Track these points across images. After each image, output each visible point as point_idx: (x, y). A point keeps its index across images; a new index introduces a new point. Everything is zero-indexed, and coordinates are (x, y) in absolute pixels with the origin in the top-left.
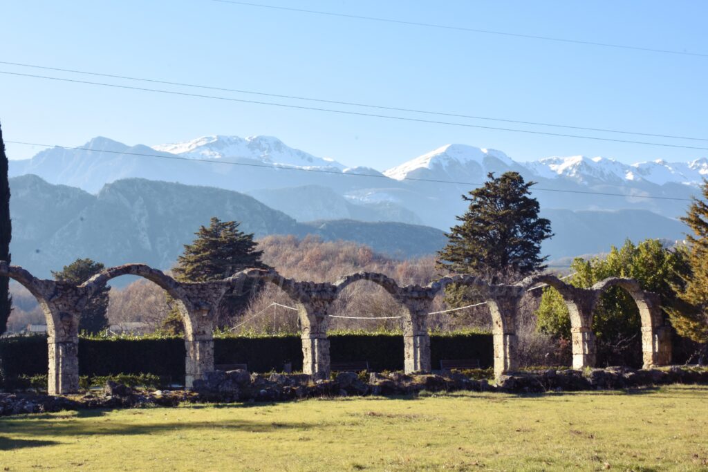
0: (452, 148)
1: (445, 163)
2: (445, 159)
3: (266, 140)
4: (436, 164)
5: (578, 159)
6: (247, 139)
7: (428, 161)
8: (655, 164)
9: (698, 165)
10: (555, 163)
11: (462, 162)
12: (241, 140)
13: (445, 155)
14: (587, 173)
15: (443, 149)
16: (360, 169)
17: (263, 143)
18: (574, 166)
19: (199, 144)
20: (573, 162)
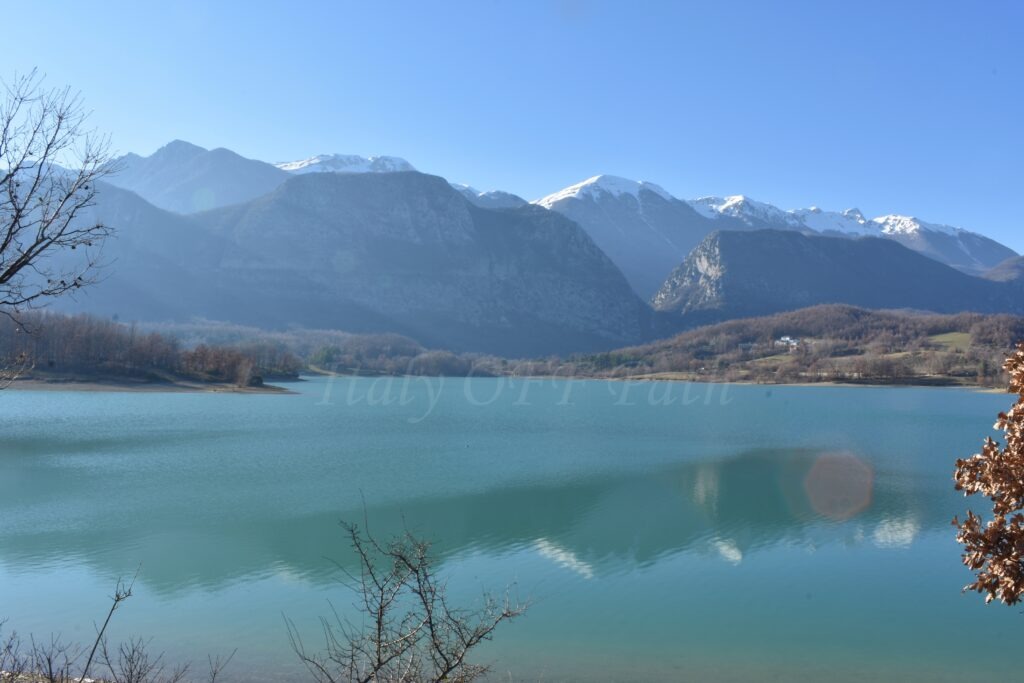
0: (603, 179)
1: (596, 195)
2: (595, 190)
3: (391, 161)
4: (586, 194)
5: (739, 199)
6: (370, 159)
7: (577, 191)
8: (809, 211)
9: (851, 214)
10: (713, 202)
11: (616, 194)
12: (363, 160)
13: (595, 186)
14: (750, 214)
15: (593, 179)
16: (498, 193)
17: (387, 163)
18: (736, 206)
19: (312, 162)
20: (734, 202)
